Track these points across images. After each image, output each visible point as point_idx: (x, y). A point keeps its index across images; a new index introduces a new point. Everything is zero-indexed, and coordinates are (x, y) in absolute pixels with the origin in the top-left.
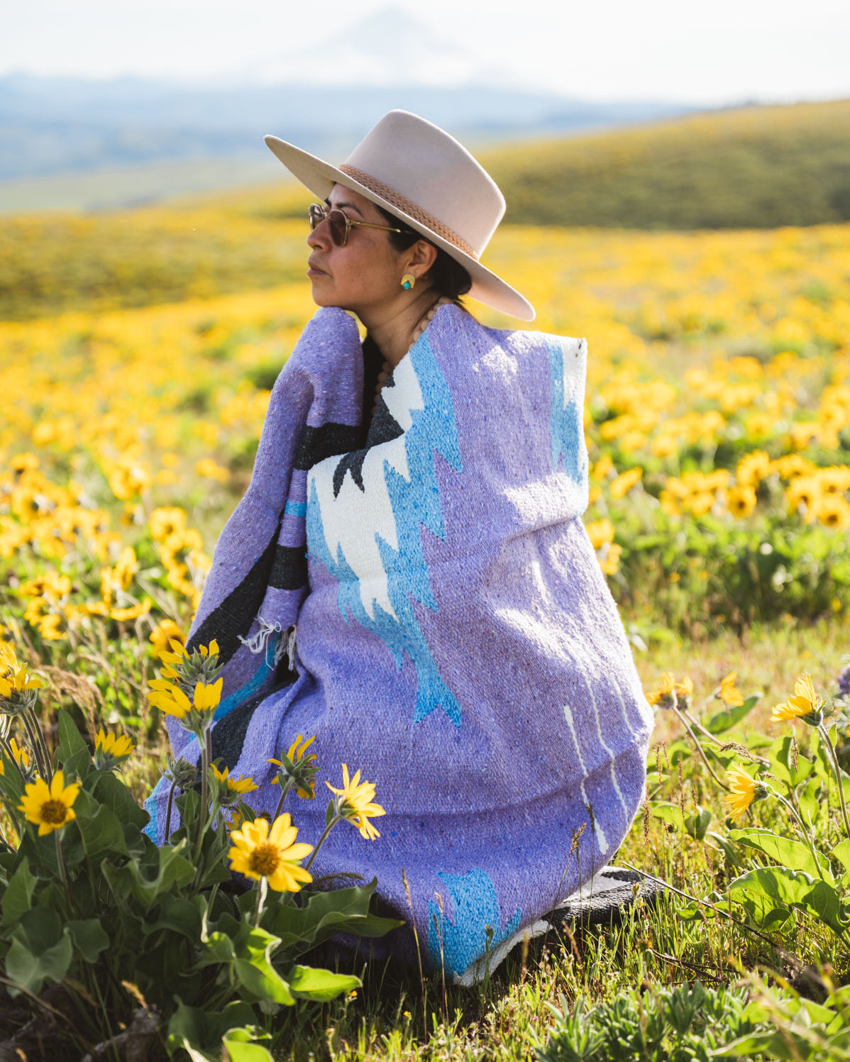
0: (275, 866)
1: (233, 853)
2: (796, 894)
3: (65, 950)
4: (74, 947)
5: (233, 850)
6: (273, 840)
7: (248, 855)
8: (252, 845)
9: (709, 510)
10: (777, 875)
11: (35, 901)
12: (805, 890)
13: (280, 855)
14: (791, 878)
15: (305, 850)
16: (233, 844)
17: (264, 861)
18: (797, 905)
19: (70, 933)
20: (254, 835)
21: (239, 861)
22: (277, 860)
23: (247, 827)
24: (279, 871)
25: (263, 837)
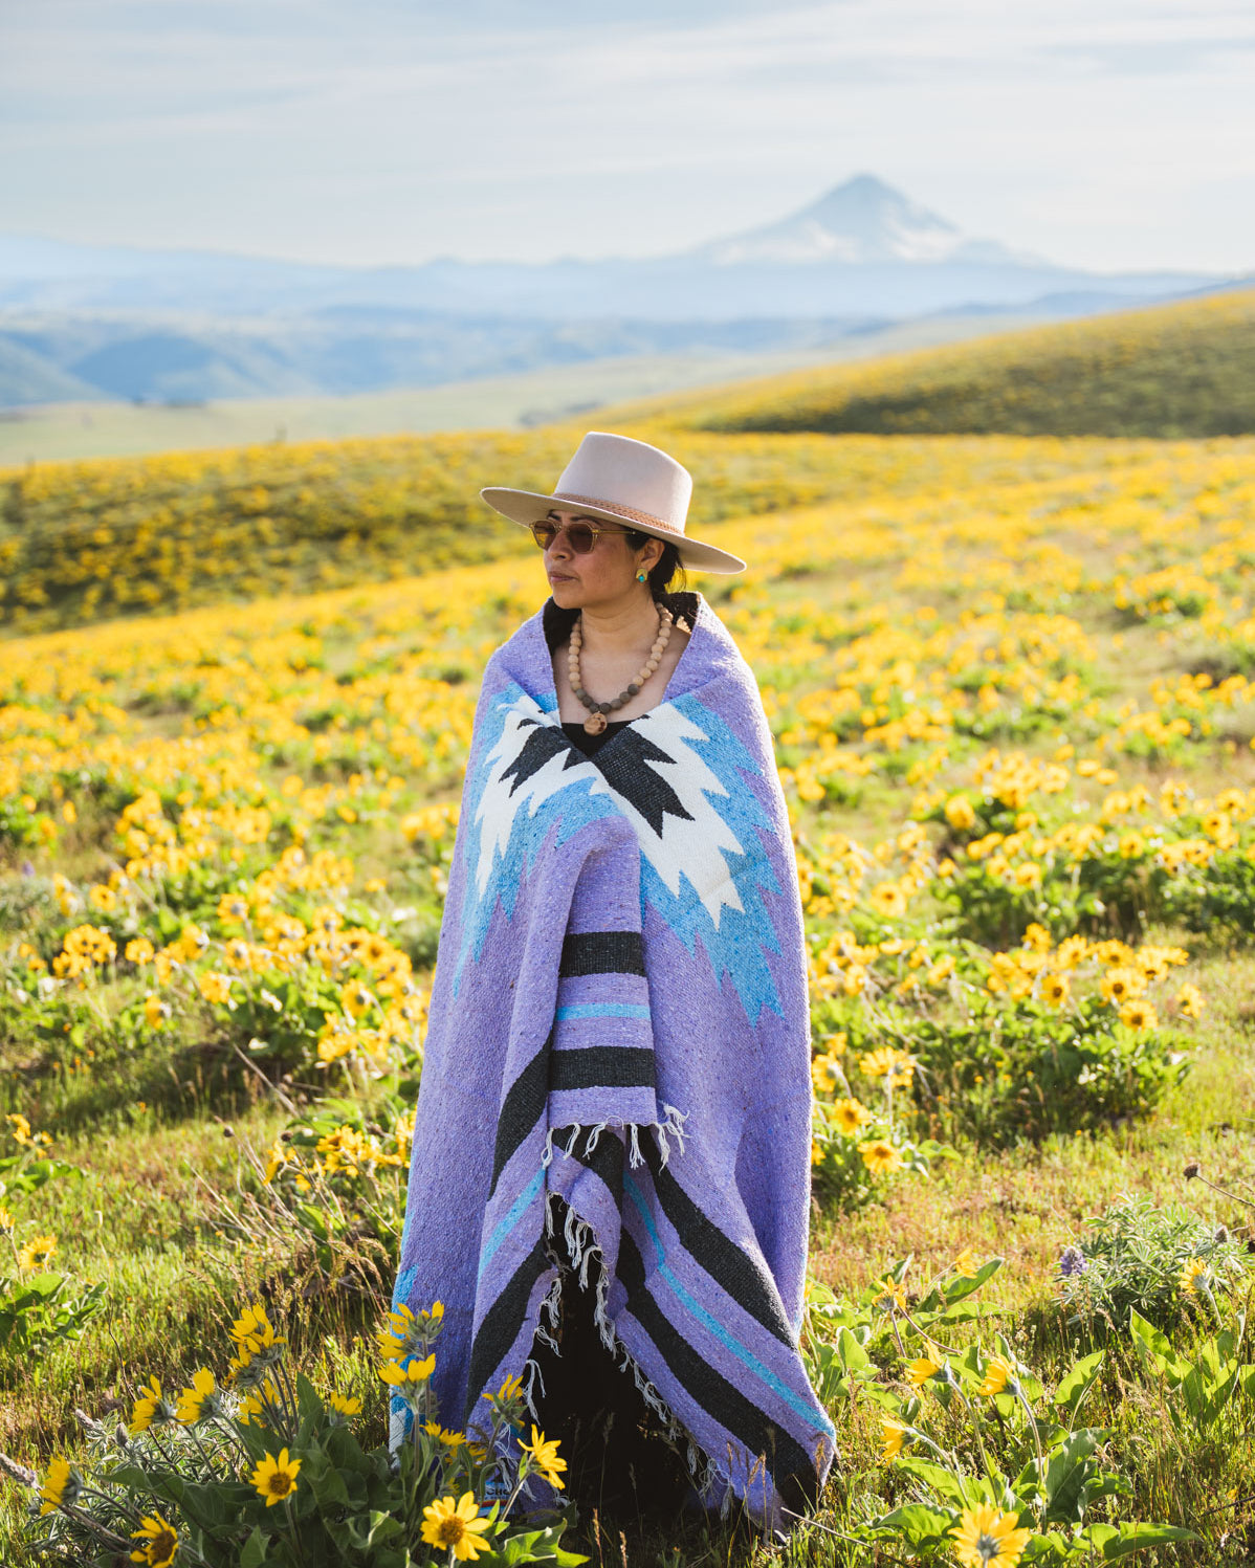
0: (459, 1537)
1: (424, 1526)
5: (424, 1524)
6: (459, 1514)
7: (437, 1526)
8: (441, 1518)
11: (269, 1554)
13: (467, 1527)
15: (483, 1524)
16: (425, 1519)
17: (451, 1531)
20: (442, 1511)
21: (430, 1534)
22: (462, 1531)
23: (436, 1503)
24: (464, 1541)
25: (450, 1512)
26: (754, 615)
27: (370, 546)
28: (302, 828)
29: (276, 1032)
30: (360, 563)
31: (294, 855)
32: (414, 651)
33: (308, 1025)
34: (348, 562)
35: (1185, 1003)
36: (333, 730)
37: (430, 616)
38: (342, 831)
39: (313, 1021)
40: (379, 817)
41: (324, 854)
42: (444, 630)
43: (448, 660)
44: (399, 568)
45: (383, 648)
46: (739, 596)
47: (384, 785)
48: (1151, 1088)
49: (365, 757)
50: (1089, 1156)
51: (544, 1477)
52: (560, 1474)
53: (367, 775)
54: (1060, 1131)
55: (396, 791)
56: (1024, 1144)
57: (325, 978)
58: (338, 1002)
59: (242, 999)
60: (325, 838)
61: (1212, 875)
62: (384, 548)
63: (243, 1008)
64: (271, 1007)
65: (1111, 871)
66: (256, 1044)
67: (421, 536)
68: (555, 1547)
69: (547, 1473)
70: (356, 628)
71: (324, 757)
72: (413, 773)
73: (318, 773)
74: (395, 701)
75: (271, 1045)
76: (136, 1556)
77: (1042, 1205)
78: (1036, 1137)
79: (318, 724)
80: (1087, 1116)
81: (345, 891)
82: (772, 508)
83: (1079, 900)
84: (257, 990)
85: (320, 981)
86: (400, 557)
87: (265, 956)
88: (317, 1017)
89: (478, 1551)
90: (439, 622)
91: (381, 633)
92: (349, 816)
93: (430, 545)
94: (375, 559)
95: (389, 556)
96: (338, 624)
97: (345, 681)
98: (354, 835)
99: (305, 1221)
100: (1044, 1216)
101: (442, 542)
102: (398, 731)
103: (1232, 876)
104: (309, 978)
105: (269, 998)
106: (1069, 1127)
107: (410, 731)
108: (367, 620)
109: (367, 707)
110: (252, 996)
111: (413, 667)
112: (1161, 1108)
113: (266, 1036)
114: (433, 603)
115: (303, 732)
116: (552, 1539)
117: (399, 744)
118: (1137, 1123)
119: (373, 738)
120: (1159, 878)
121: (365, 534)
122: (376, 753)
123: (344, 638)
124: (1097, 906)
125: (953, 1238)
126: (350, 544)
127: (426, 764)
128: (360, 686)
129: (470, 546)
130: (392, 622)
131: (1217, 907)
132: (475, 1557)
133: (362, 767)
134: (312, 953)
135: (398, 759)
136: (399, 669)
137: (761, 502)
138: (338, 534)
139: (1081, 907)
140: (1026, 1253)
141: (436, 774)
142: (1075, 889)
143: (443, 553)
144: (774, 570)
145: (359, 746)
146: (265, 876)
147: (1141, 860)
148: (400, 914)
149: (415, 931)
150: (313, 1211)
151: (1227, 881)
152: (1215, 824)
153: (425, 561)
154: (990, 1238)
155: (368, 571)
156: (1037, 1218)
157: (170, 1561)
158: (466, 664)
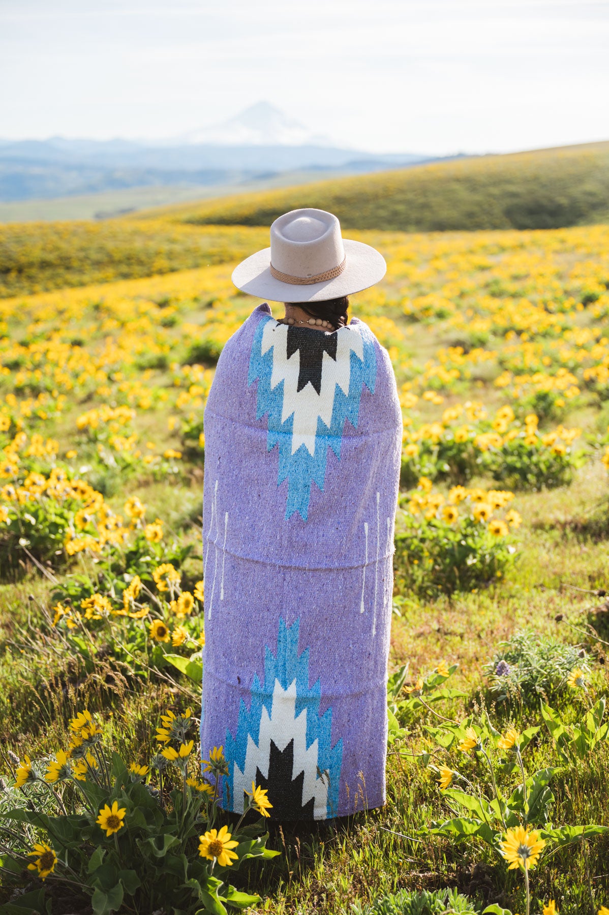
0: (221, 852)
1: (201, 847)
2: (472, 830)
3: (120, 891)
4: (124, 889)
5: (200, 845)
6: (219, 838)
7: (207, 846)
8: (210, 842)
9: (435, 517)
10: (463, 821)
11: (104, 861)
12: (476, 828)
13: (224, 846)
14: (470, 823)
15: (235, 844)
17: (215, 849)
18: (472, 834)
19: (122, 882)
20: (210, 837)
21: (203, 851)
22: (221, 848)
23: (207, 833)
24: (223, 854)
25: (214, 837)
26: (226, 314)
27: (24, 275)
28: (21, 423)
29: (33, 535)
30: (17, 285)
31: (21, 438)
32: (57, 330)
33: (51, 532)
34: (12, 285)
35: (511, 520)
36: (23, 369)
37: (61, 312)
38: (40, 423)
39: (53, 529)
40: (58, 415)
41: (36, 436)
42: (68, 321)
43: (73, 335)
44: (38, 288)
45: (40, 328)
46: (217, 305)
47: (55, 399)
48: (502, 565)
49: (42, 385)
50: (477, 603)
51: (258, 810)
52: (267, 809)
53: (47, 395)
54: (461, 591)
55: (62, 402)
56: (443, 598)
57: (57, 506)
58: (66, 520)
59: (14, 517)
60: (32, 427)
61: (505, 452)
62: (30, 278)
63: (14, 523)
64: (30, 522)
65: (450, 449)
66: (23, 542)
67: (48, 273)
68: (263, 848)
69: (259, 808)
70: (23, 318)
71: (21, 385)
72: (69, 393)
73: (19, 392)
74: (51, 356)
75: (31, 542)
76: (31, 867)
77: (459, 631)
78: (449, 592)
79: (15, 366)
80: (473, 581)
81: (54, 456)
82: (221, 262)
83: (436, 464)
84: (22, 513)
85: (55, 508)
86: (37, 283)
87: (26, 496)
88: (55, 527)
89: (232, 860)
90: (66, 315)
91: (37, 321)
92: (43, 415)
93: (52, 278)
94: (26, 284)
95: (33, 282)
96: (14, 316)
97: (24, 344)
98: (46, 426)
99: (74, 644)
100: (462, 636)
101: (58, 275)
102: (57, 371)
103: (516, 452)
104: (50, 506)
105: (28, 517)
106: (466, 589)
107: (64, 372)
108: (29, 314)
109: (38, 358)
110: (19, 515)
111: (56, 338)
112: (508, 576)
113: (28, 536)
114: (62, 306)
115: (6, 371)
116: (261, 844)
117: (60, 377)
118: (498, 585)
119: (44, 374)
120: (478, 452)
121: (20, 271)
122: (47, 382)
123: (16, 322)
124: (446, 468)
125: (419, 651)
126: (13, 276)
127: (72, 388)
128: (33, 348)
129: (73, 278)
130: (42, 314)
131: (511, 469)
132: (230, 863)
133: (42, 389)
134: (49, 492)
135: (60, 385)
136: (49, 339)
137: (216, 259)
138: (7, 271)
139: (438, 466)
140: (458, 658)
141: (81, 394)
142: (434, 458)
143: (59, 281)
144: (233, 292)
145: (37, 378)
146: (8, 448)
147: (465, 444)
148: (84, 469)
149: (94, 478)
150: (76, 639)
151: (512, 454)
152: (499, 425)
153: (51, 285)
154: (437, 649)
155: (22, 288)
156: (459, 638)
157: (52, 869)
158: (83, 336)
